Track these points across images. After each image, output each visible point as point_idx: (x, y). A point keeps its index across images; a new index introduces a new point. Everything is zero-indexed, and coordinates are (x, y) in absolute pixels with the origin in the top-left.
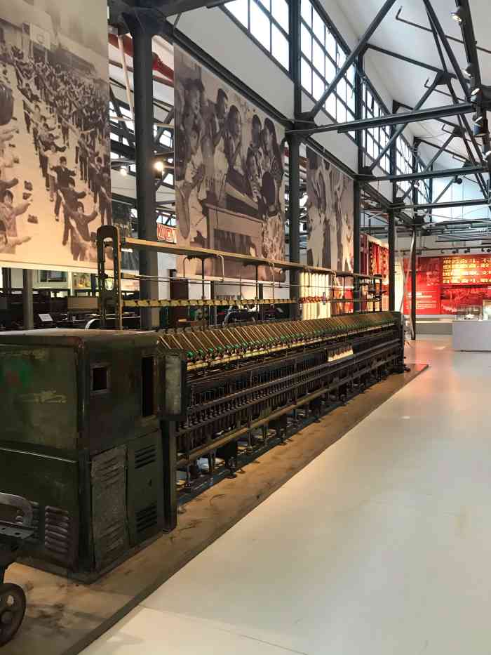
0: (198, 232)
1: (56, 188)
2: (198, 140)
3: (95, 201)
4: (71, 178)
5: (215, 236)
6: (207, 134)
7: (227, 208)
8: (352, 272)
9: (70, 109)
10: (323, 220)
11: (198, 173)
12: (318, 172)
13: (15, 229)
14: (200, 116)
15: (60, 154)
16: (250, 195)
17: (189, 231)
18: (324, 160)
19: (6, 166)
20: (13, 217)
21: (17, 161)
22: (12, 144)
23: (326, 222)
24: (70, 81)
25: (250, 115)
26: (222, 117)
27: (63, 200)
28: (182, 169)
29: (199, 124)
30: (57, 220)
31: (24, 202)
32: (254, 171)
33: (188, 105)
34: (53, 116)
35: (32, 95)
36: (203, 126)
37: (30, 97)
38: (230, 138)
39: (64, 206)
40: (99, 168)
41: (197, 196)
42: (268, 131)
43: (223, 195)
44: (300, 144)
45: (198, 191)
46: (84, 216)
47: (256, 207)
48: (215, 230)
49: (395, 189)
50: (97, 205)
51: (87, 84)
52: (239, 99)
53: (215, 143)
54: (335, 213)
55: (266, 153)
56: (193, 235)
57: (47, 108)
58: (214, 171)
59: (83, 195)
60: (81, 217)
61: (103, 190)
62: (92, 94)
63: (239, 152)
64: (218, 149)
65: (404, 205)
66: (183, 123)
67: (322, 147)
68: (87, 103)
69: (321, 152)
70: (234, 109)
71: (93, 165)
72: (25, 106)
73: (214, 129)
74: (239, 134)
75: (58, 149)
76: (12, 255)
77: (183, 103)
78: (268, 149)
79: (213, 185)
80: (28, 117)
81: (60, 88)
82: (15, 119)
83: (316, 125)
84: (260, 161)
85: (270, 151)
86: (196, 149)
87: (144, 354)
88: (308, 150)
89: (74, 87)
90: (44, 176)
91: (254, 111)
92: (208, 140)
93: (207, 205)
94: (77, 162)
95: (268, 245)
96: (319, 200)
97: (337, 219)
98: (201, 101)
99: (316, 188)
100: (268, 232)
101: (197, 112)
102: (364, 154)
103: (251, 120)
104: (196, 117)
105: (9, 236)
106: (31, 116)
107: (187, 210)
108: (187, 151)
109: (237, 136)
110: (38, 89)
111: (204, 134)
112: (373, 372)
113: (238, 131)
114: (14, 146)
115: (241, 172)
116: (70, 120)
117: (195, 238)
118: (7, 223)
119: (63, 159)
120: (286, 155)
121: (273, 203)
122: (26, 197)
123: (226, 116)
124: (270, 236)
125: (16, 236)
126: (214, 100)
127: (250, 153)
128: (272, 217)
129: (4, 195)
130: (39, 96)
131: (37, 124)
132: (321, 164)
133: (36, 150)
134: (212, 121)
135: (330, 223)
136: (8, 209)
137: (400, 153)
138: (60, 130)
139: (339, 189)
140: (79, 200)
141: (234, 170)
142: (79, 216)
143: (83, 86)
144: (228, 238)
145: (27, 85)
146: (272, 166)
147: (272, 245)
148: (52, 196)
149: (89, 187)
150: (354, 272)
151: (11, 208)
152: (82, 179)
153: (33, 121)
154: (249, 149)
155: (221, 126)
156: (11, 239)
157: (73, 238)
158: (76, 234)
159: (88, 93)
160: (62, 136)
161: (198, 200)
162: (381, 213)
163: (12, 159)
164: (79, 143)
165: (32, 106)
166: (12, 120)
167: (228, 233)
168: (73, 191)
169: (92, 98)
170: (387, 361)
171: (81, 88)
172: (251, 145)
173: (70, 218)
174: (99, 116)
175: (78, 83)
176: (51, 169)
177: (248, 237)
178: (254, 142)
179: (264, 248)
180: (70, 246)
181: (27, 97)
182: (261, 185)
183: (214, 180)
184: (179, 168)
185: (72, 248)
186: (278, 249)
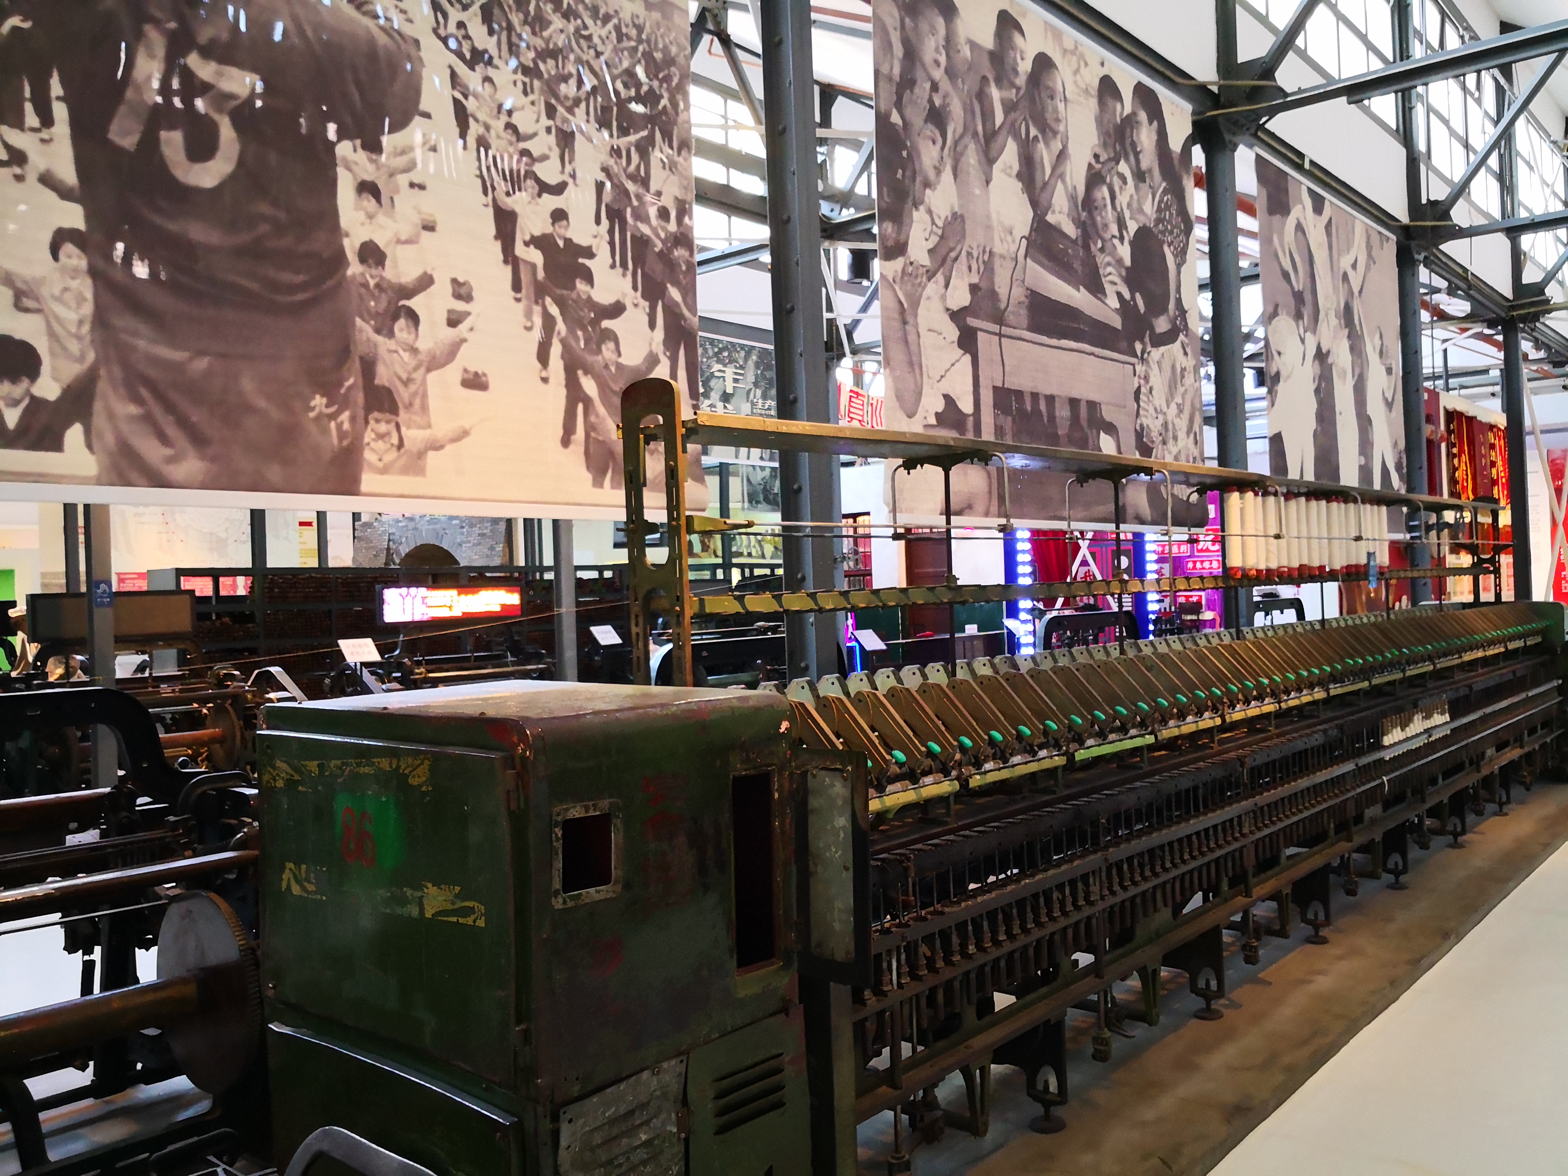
0: (947, 397)
1: (540, 292)
2: (943, 148)
3: (652, 325)
4: (583, 265)
5: (996, 406)
6: (968, 129)
7: (1032, 328)
8: (1403, 491)
9: (580, 83)
10: (1311, 351)
11: (942, 237)
12: (1291, 222)
13: (424, 408)
14: (945, 85)
15: (550, 202)
16: (1096, 288)
17: (919, 394)
18: (1309, 189)
19: (399, 242)
20: (418, 375)
21: (429, 227)
22: (416, 181)
23: (1321, 356)
24: (581, 8)
25: (1092, 78)
26: (1013, 85)
27: (561, 326)
28: (899, 232)
29: (945, 106)
30: (545, 380)
31: (451, 334)
32: (1106, 226)
33: (911, 55)
34: (533, 103)
35: (474, 50)
36: (956, 109)
37: (468, 56)
38: (1036, 137)
39: (563, 341)
40: (663, 235)
41: (943, 298)
42: (1143, 116)
43: (1018, 293)
44: (1235, 147)
45: (947, 286)
46: (619, 366)
47: (1117, 322)
48: (995, 388)
49: (1518, 260)
50: (659, 334)
51: (626, 16)
52: (1057, 35)
53: (993, 153)
54: (1346, 332)
55: (1140, 176)
56: (932, 404)
57: (515, 83)
58: (989, 228)
59: (617, 310)
60: (613, 369)
61: (674, 293)
62: (640, 41)
63: (1062, 177)
64: (1003, 171)
65: (1548, 301)
66: (899, 104)
67: (1301, 155)
68: (626, 64)
69: (1299, 168)
70: (1043, 63)
71: (645, 229)
72: (454, 78)
73: (987, 114)
74: (1061, 128)
75: (544, 188)
76: (418, 479)
77: (898, 50)
78: (1144, 165)
79: (988, 269)
80: (464, 108)
81: (552, 28)
82: (427, 116)
83: (1281, 90)
84: (1123, 199)
85: (1150, 171)
86: (938, 171)
87: (739, 768)
88: (1261, 164)
89: (589, 22)
90: (506, 262)
91: (1102, 64)
92: (972, 146)
93: (972, 322)
94: (598, 221)
95: (1153, 424)
96: (1298, 297)
97: (1352, 349)
98: (949, 43)
99: (1287, 265)
100: (1151, 389)
101: (938, 74)
102: (1423, 168)
103: (1094, 92)
104: (935, 87)
105: (408, 427)
106: (471, 104)
107: (912, 338)
108: (914, 180)
109: (1055, 133)
110: (491, 32)
111: (960, 130)
112: (1487, 782)
113: (1058, 120)
114: (422, 187)
115: (1070, 230)
116: (580, 111)
117: (937, 415)
118: (403, 394)
119: (559, 216)
120: (1198, 184)
121: (1165, 310)
122: (454, 321)
123: (1021, 81)
124: (1159, 398)
125: (429, 426)
126: (988, 41)
127: (1094, 179)
128: (1162, 349)
129: (395, 318)
130: (494, 52)
131: (487, 128)
132: (1301, 202)
133: (485, 193)
134: (982, 96)
135: (1330, 360)
136: (406, 356)
137: (1528, 163)
138: (552, 139)
139: (1354, 266)
140: (606, 324)
141: (1049, 225)
142: (606, 366)
143: (615, 21)
144: (1036, 411)
145: (461, 25)
146: (1159, 210)
147: (1165, 425)
148: (528, 314)
149: (635, 288)
150: (1410, 490)
151: (414, 351)
152: (613, 266)
153: (476, 120)
154: (1090, 165)
155: (1009, 107)
156: (413, 436)
157: (590, 428)
158: (597, 416)
159: (629, 38)
160: (555, 153)
161: (948, 310)
162: (1477, 328)
163: (419, 222)
164: (605, 170)
165: (473, 79)
166: (417, 119)
167: (1035, 396)
168: (589, 298)
169: (641, 48)
170: (1527, 749)
171: (610, 26)
172: (1096, 156)
173: (580, 373)
174: (662, 97)
175: (602, 11)
176: (527, 244)
177: (1093, 406)
178: (1105, 145)
179: (1139, 434)
180: (582, 449)
181: (459, 54)
182: (1128, 262)
183: (991, 253)
184: (889, 227)
185: (587, 453)
186: (1182, 435)
